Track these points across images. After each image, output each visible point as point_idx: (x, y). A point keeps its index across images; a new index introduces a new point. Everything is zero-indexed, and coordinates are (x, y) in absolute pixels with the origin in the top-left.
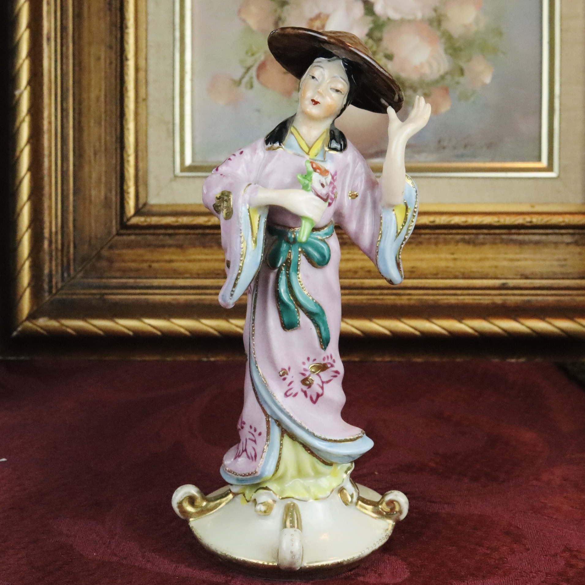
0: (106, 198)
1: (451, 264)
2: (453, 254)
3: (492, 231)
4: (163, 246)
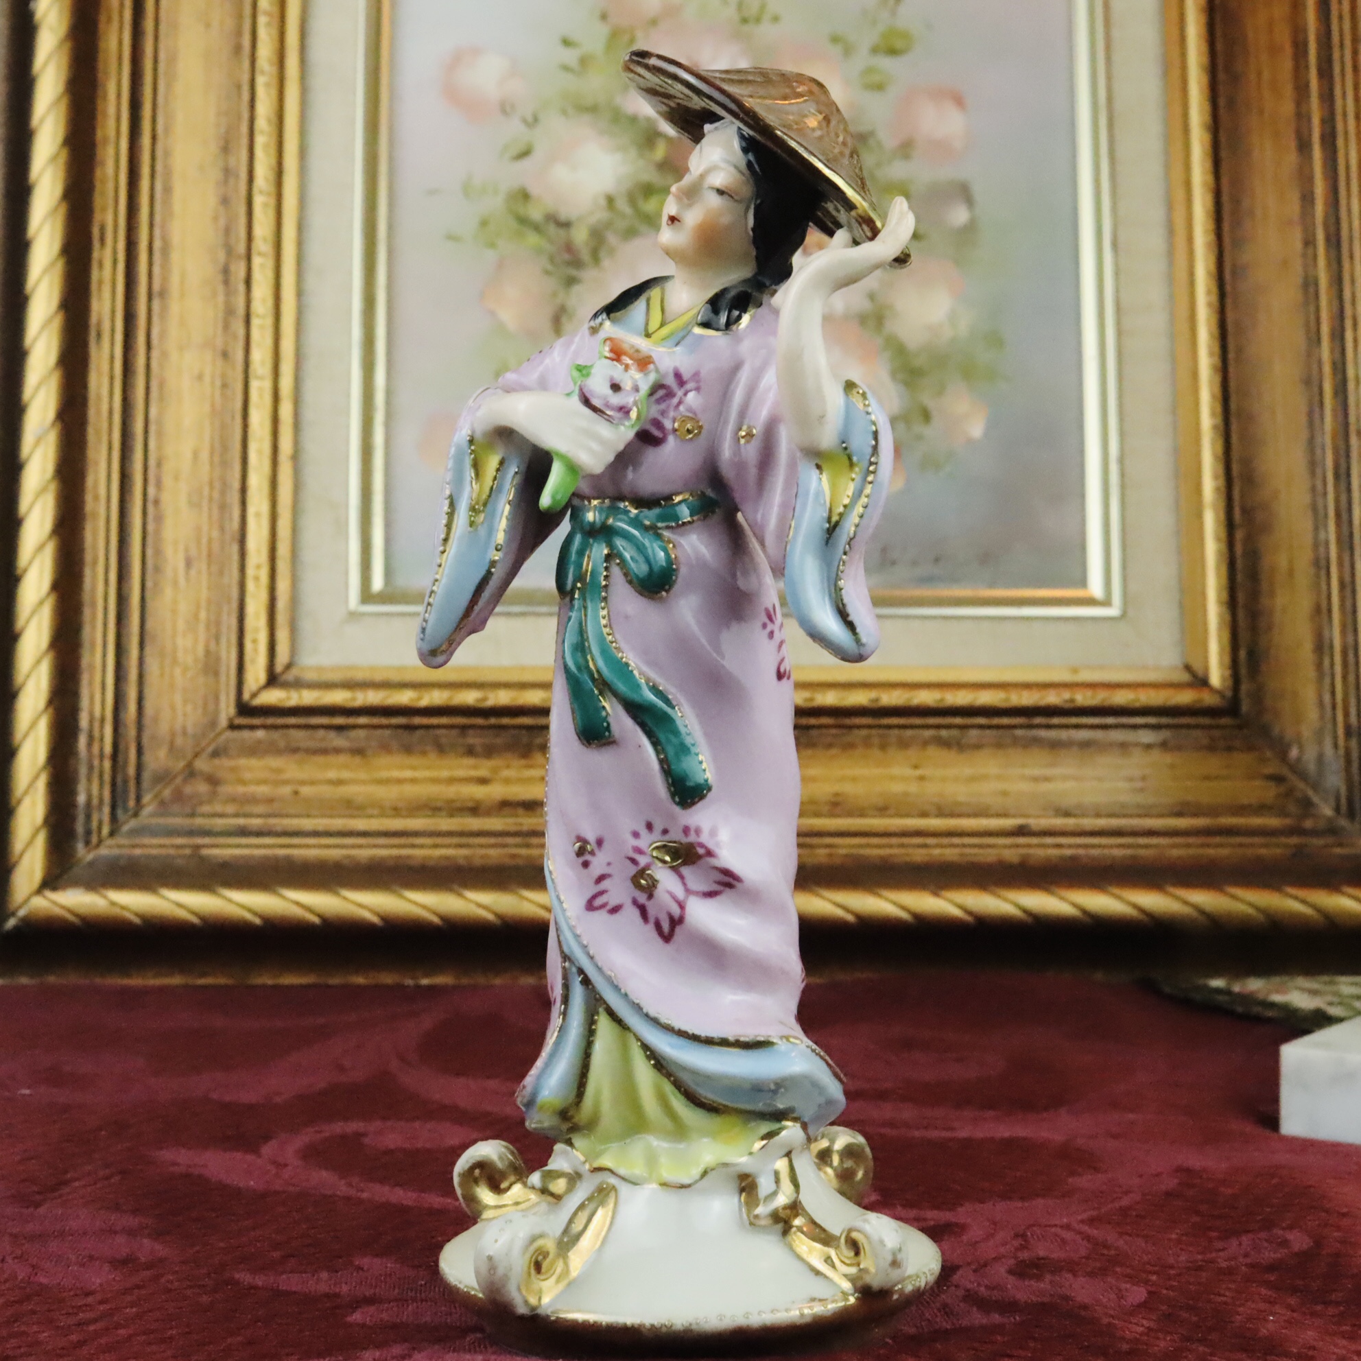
0: (208, 652)
1: (913, 788)
2: (916, 767)
3: (996, 721)
4: (324, 751)
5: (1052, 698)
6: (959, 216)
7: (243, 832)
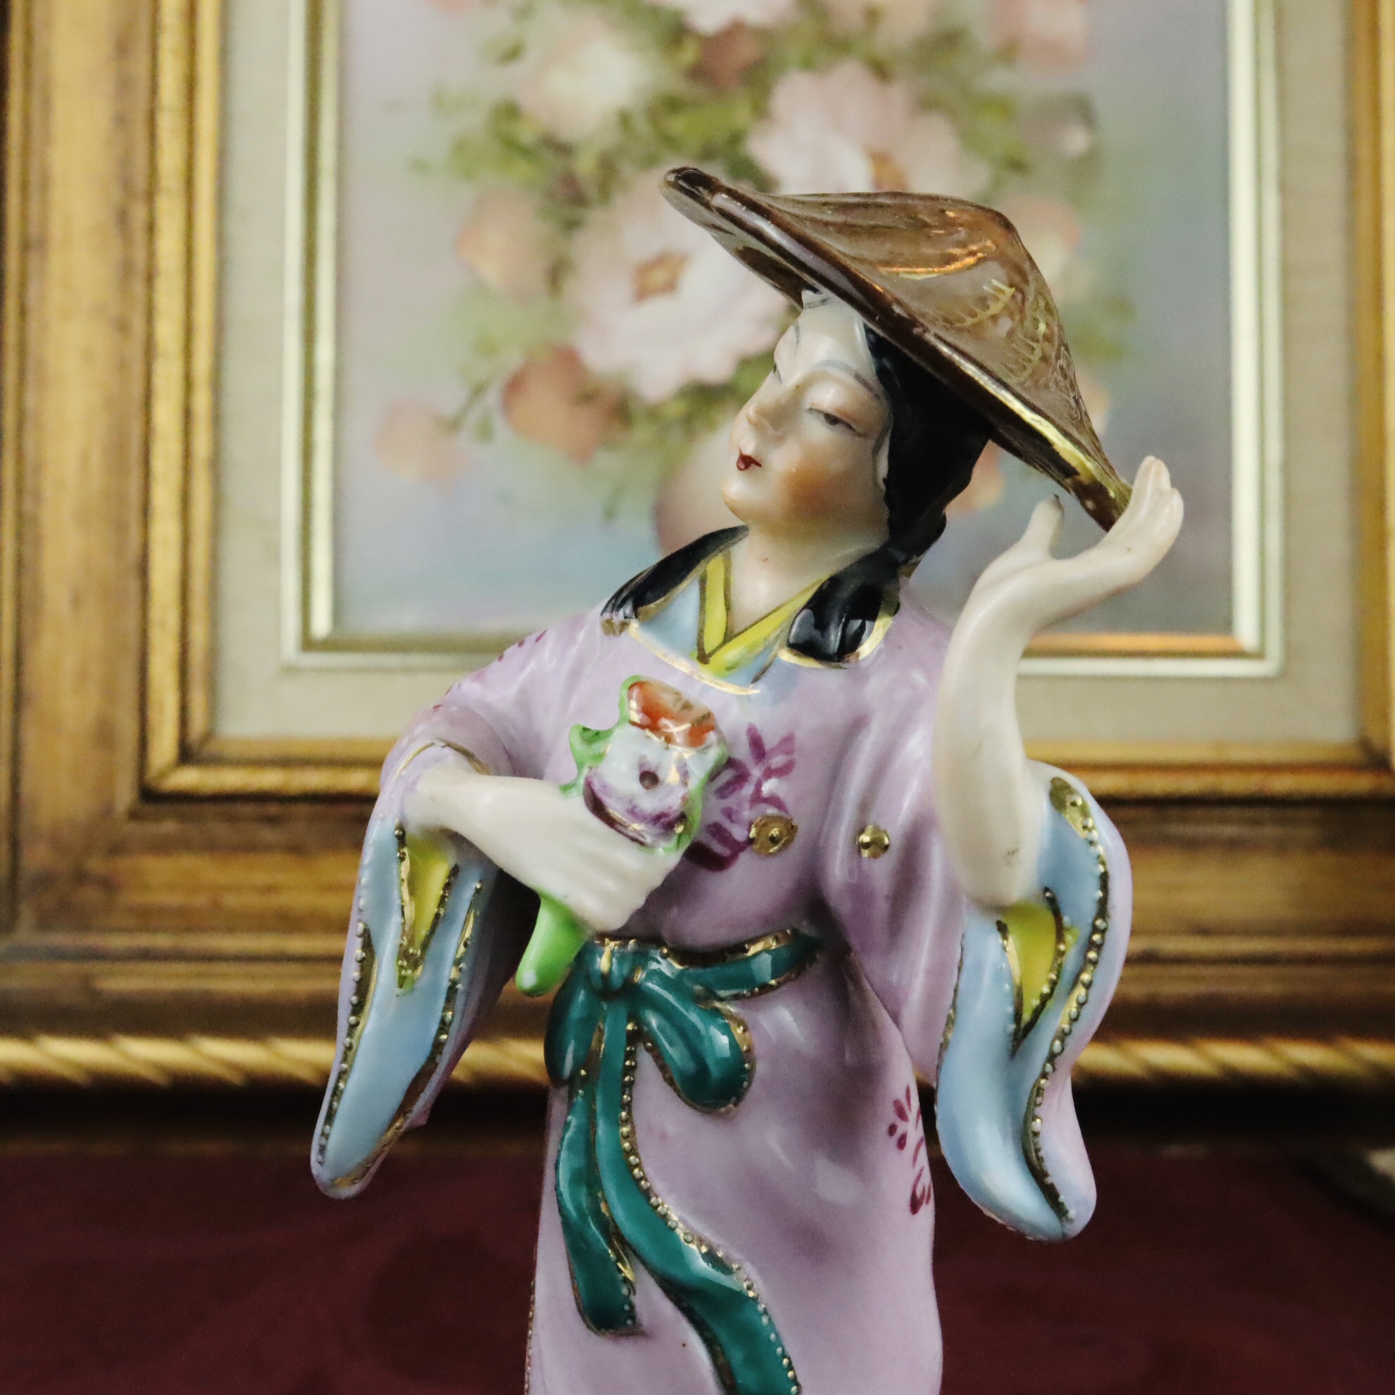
0: (100, 718)
4: (252, 848)
5: (1190, 785)
6: (1076, 141)
7: (147, 955)
